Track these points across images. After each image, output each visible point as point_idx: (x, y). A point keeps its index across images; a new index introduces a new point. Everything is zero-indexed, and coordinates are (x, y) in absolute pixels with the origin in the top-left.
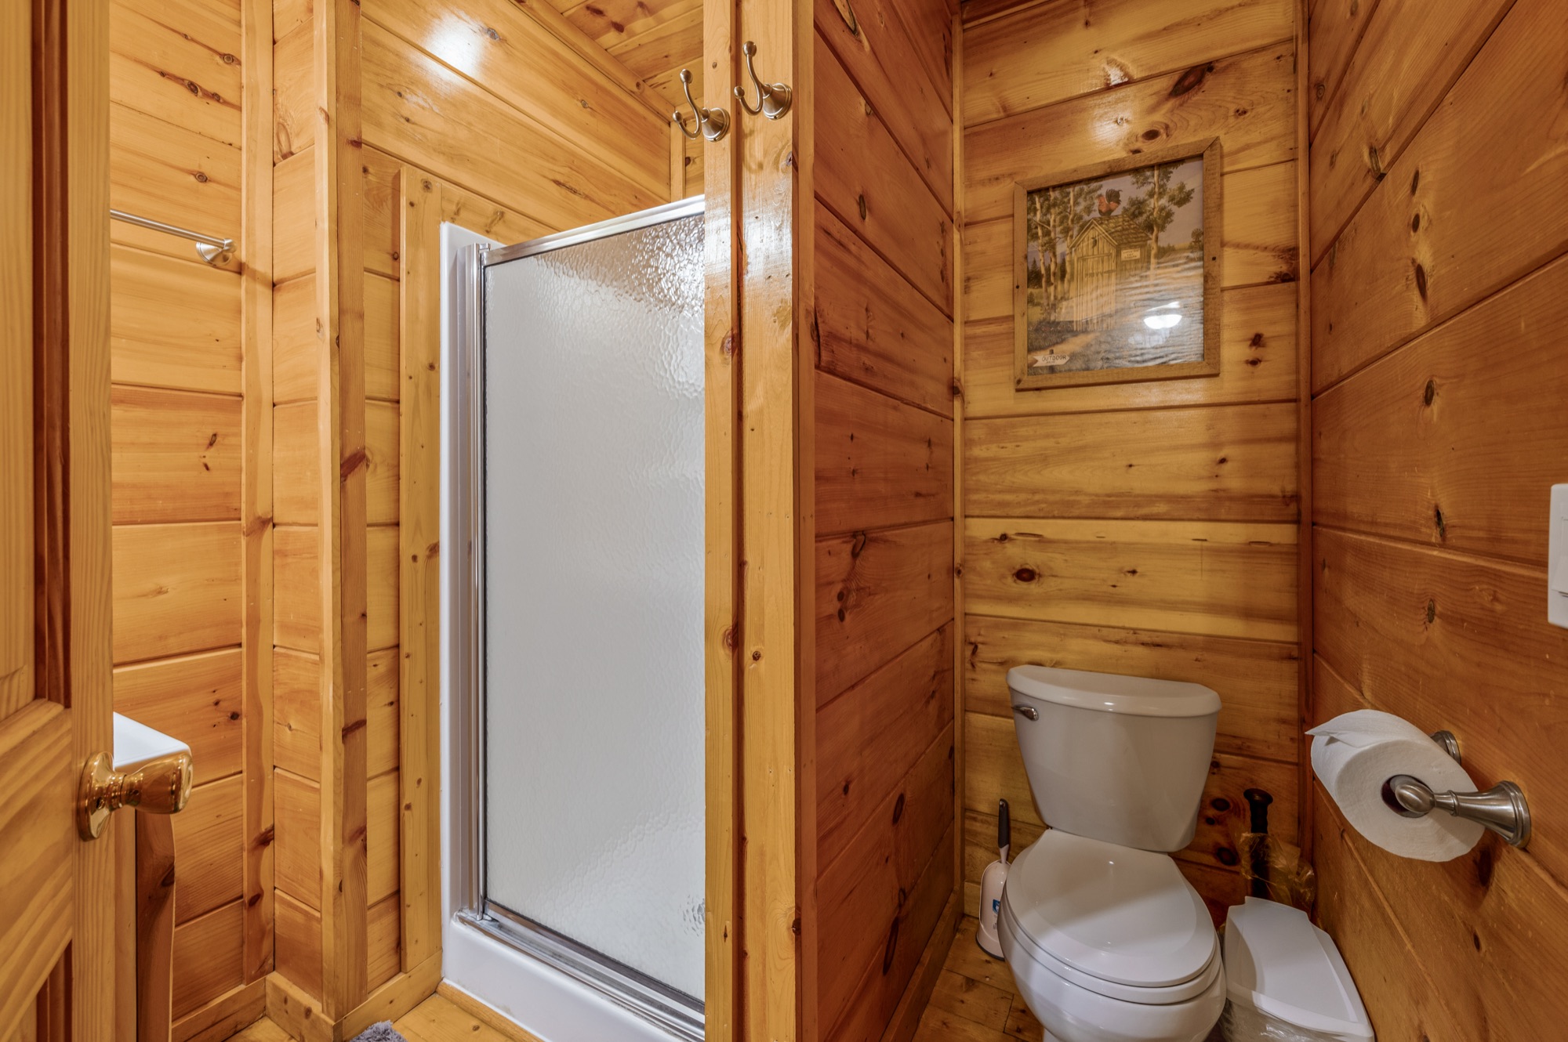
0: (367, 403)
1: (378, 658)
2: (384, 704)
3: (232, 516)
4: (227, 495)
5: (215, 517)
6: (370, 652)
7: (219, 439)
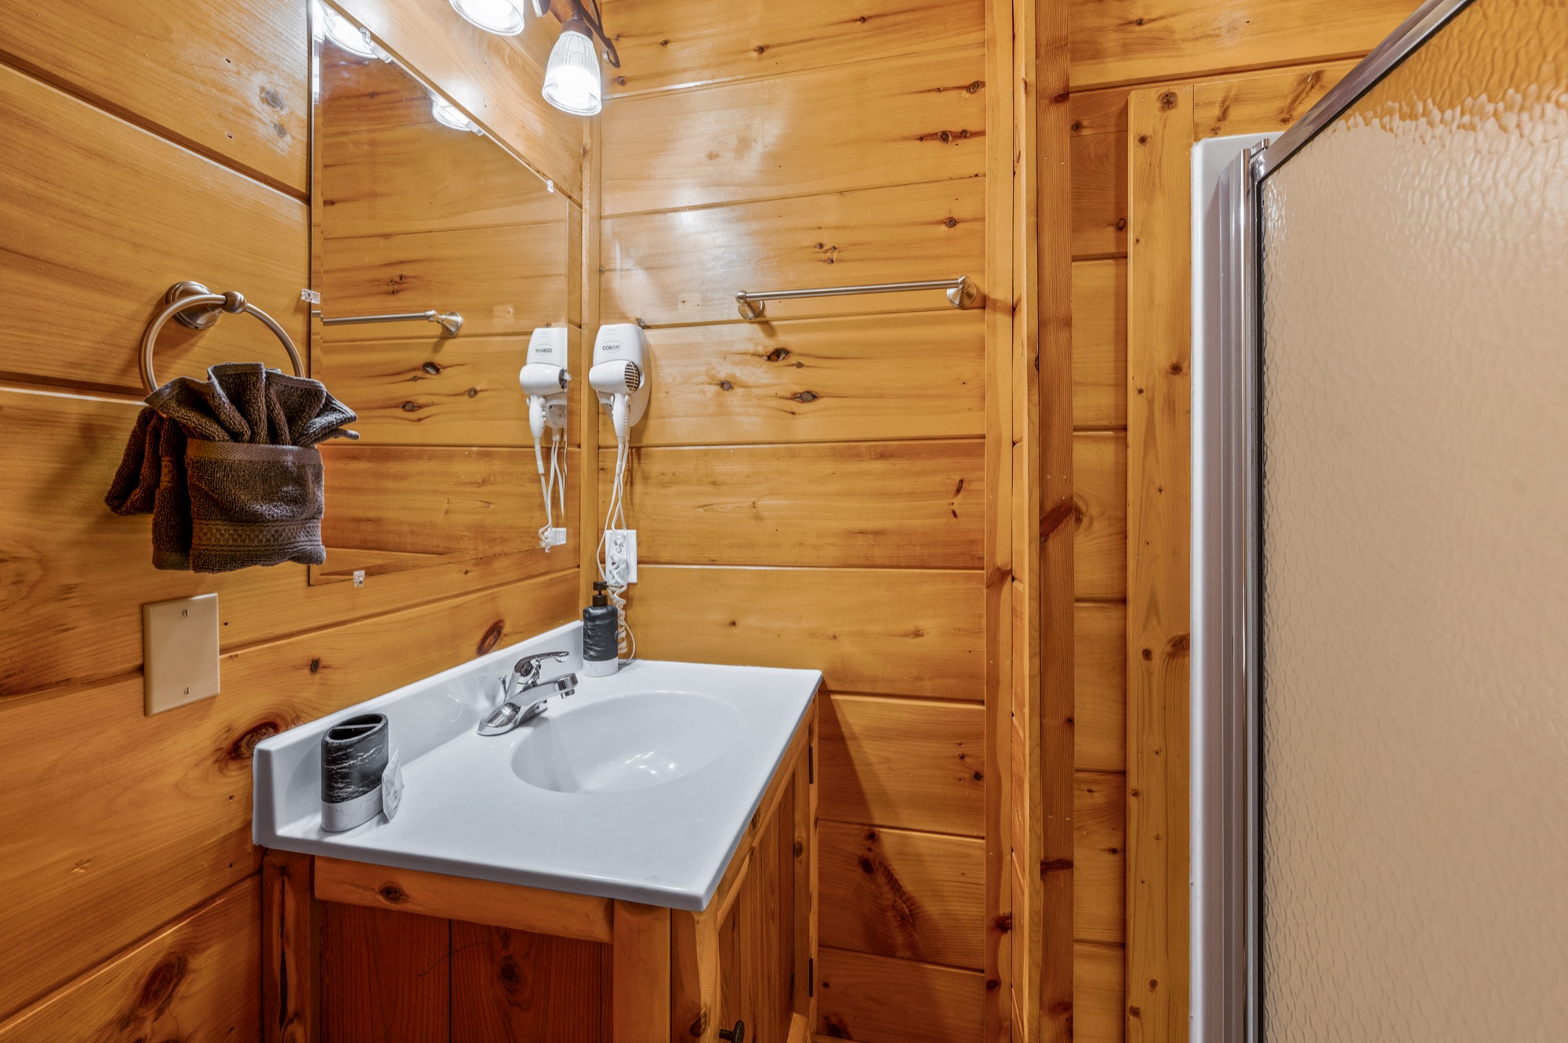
0: (1075, 436)
1: (1094, 782)
2: (1102, 847)
3: (976, 565)
4: (972, 542)
5: (962, 565)
6: (1078, 771)
7: (965, 485)
